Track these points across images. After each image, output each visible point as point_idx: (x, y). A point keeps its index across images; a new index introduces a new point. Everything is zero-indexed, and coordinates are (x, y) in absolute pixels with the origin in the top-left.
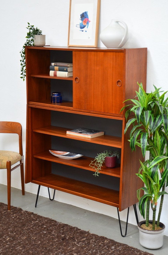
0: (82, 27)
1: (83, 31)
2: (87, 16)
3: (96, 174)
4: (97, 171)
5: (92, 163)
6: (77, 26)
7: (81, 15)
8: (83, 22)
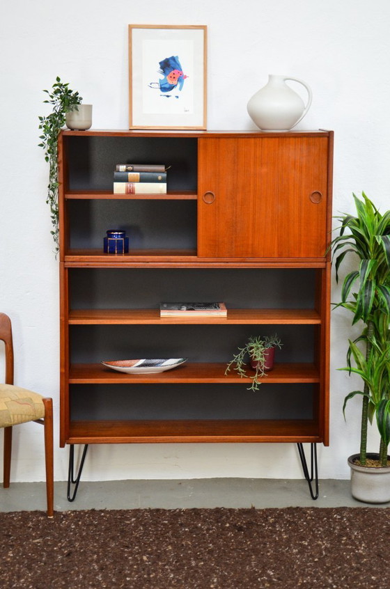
0: (165, 88)
1: (168, 96)
2: (179, 65)
3: (255, 386)
4: (256, 380)
5: (228, 369)
6: (152, 85)
7: (160, 63)
8: (167, 77)
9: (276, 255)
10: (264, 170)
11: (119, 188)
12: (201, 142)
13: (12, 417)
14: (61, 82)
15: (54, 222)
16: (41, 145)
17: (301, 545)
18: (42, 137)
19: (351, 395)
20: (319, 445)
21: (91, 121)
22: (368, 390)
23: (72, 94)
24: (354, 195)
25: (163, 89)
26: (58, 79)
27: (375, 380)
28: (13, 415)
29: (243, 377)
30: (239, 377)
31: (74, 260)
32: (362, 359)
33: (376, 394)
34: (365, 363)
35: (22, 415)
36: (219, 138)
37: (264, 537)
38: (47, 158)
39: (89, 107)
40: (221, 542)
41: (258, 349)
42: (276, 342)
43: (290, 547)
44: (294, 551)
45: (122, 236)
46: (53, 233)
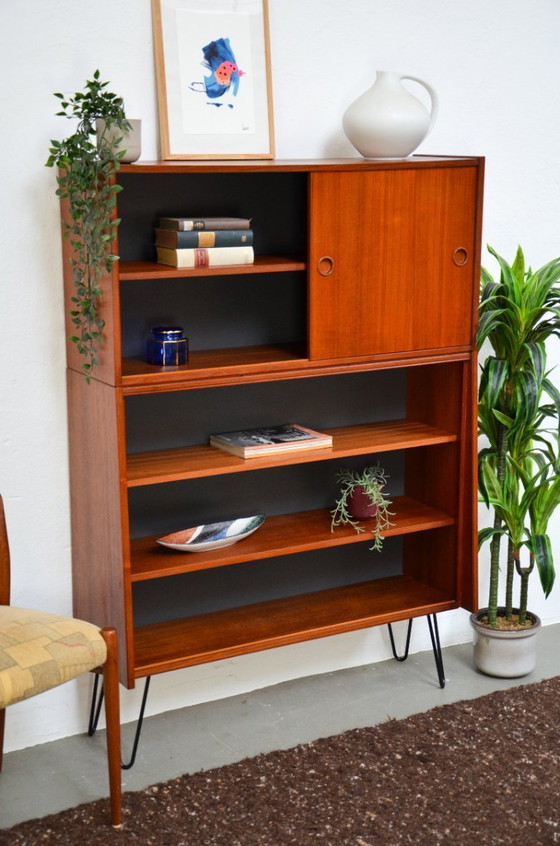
0: (215, 92)
1: (218, 105)
2: (230, 53)
4: (379, 534)
5: (332, 522)
6: (194, 87)
7: (204, 50)
8: (215, 73)
9: (410, 347)
10: (397, 220)
11: (185, 258)
12: (315, 179)
13: (61, 670)
14: (99, 80)
21: (140, 149)
25: (212, 93)
26: (97, 75)
28: (64, 667)
29: (361, 532)
30: (355, 533)
32: (496, 483)
34: (500, 488)
35: (75, 665)
36: (339, 171)
39: (137, 125)
45: (179, 336)
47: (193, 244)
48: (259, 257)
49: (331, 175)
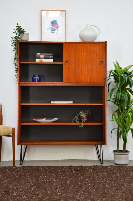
0: (53, 30)
1: (53, 33)
2: (57, 23)
3: (82, 126)
4: (82, 124)
5: (73, 120)
6: (48, 29)
7: (51, 22)
8: (53, 27)
9: (89, 82)
10: (85, 54)
11: (37, 60)
12: (64, 45)
14: (19, 25)
15: (16, 72)
16: (12, 46)
17: (98, 174)
18: (12, 43)
19: (113, 129)
20: (103, 146)
21: (28, 39)
22: (119, 127)
23: (22, 30)
24: (114, 63)
26: (18, 24)
27: (121, 124)
28: (2, 132)
29: (78, 123)
31: (23, 83)
32: (117, 117)
33: (122, 128)
34: (118, 119)
35: (5, 132)
36: (70, 43)
37: (85, 172)
38: (14, 50)
39: (28, 34)
40: (71, 173)
41: (83, 114)
42: (89, 113)
43: (94, 174)
44: (95, 175)
46: (16, 76)
47: (39, 58)
48: (54, 61)
49: (68, 44)
